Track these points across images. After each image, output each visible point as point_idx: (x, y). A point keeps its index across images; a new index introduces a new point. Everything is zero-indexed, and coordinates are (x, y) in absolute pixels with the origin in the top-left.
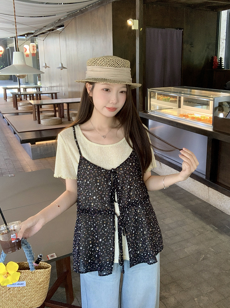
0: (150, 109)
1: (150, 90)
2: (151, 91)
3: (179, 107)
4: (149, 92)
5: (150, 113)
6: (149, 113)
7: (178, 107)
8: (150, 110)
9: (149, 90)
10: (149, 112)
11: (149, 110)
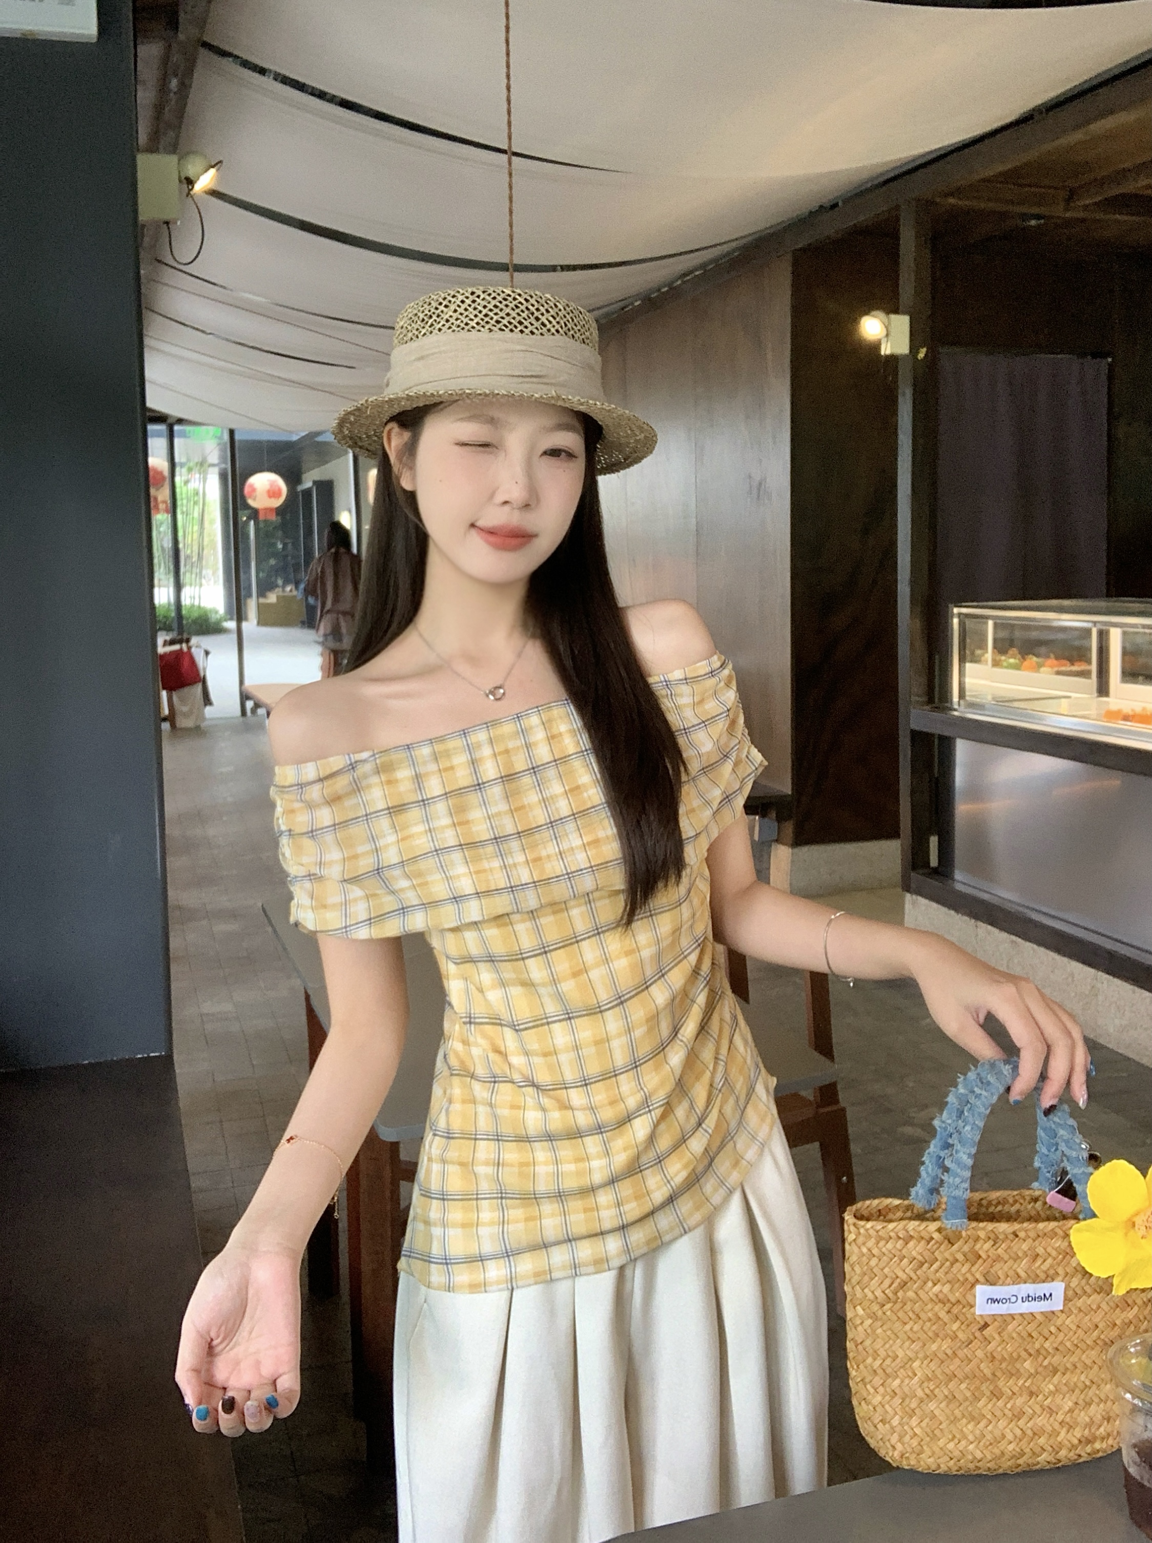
0: (962, 695)
1: (964, 610)
2: (967, 616)
3: (1103, 689)
4: (956, 621)
5: (959, 710)
6: (956, 713)
7: (1096, 695)
8: (962, 702)
9: (956, 610)
10: (955, 710)
11: (955, 699)
